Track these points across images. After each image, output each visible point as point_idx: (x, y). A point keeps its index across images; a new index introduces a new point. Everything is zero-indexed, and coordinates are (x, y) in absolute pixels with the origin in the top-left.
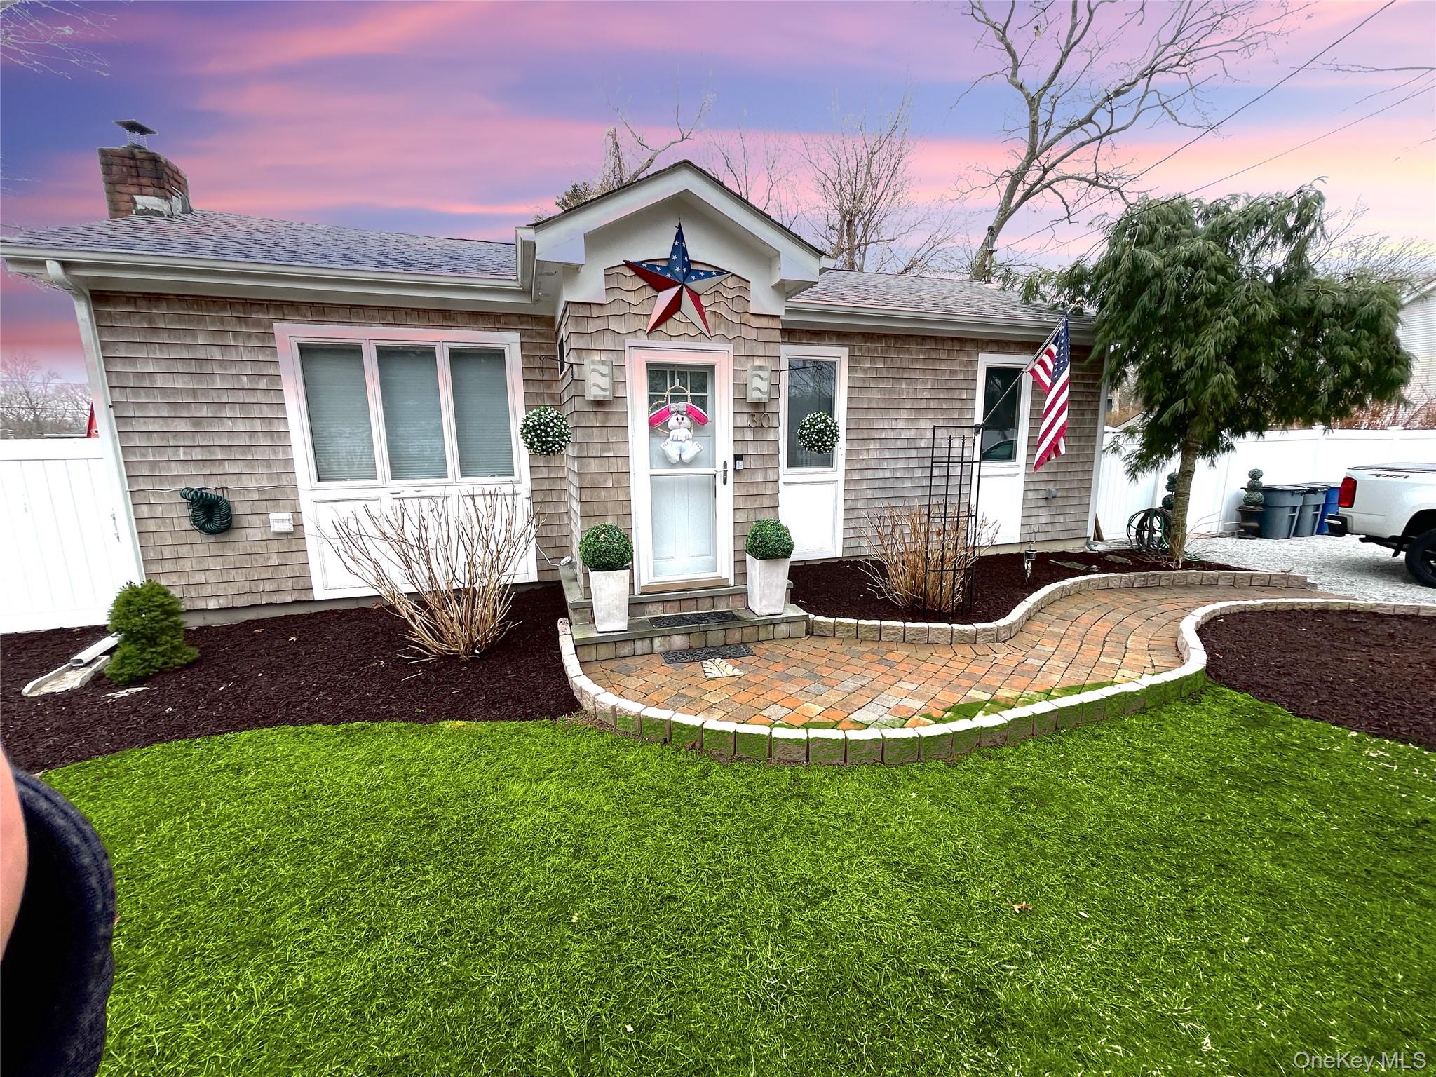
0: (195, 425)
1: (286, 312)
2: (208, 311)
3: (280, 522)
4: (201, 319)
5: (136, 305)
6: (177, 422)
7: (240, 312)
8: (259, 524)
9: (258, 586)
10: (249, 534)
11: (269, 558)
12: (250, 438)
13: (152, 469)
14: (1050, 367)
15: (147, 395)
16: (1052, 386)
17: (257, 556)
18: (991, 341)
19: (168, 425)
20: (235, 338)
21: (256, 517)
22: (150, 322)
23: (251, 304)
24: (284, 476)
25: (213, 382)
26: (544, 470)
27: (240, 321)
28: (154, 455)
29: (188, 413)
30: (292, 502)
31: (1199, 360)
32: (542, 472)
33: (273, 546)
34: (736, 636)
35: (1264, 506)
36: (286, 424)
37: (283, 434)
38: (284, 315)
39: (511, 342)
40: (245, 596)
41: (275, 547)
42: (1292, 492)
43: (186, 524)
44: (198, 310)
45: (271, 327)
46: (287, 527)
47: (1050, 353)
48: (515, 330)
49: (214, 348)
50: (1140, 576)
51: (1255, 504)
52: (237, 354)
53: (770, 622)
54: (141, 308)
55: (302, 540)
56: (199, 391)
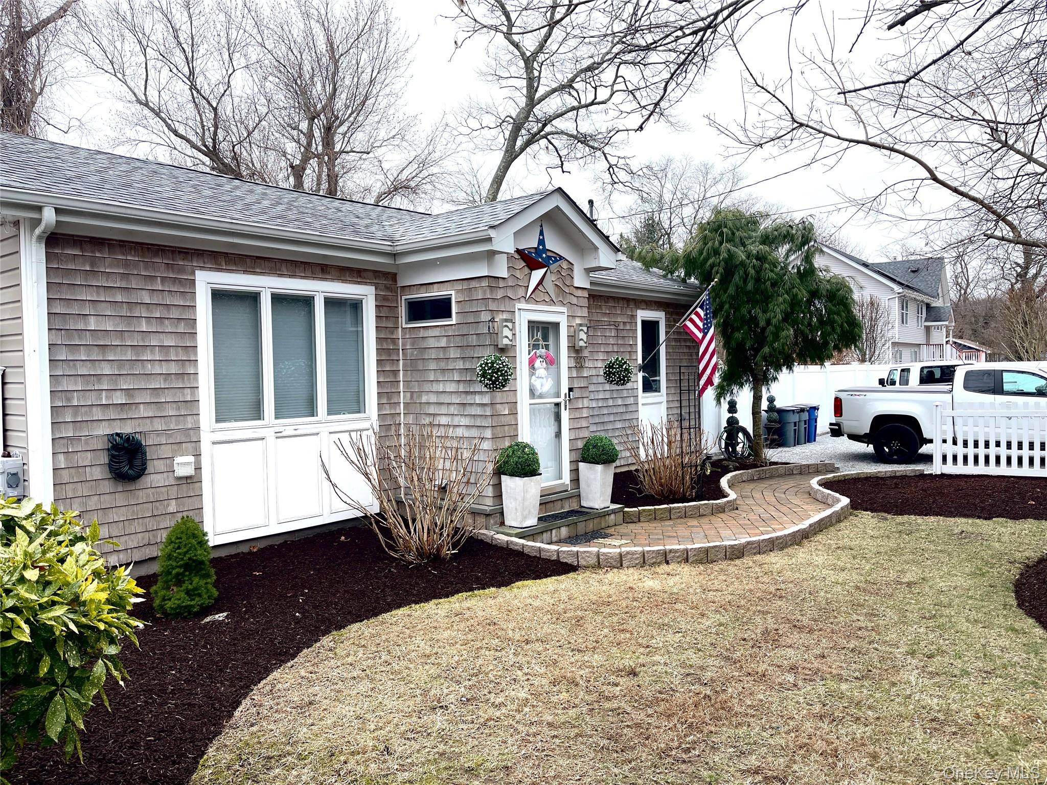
0: (119, 368)
1: (206, 260)
2: (143, 256)
3: (183, 465)
4: (135, 265)
5: (82, 250)
6: (103, 364)
7: (169, 259)
8: (163, 469)
9: (155, 537)
10: (155, 479)
11: (168, 505)
12: (165, 380)
13: (75, 414)
14: (701, 324)
15: (80, 338)
16: (704, 337)
17: (158, 504)
18: (643, 301)
19: (95, 368)
20: (163, 283)
21: (161, 462)
22: (92, 265)
23: (179, 252)
24: (189, 418)
25: (140, 325)
26: (387, 406)
27: (168, 268)
28: (78, 400)
29: (115, 355)
30: (193, 444)
31: (774, 321)
32: (385, 409)
33: (173, 492)
34: (591, 526)
35: (779, 422)
36: (196, 367)
37: (192, 376)
38: (204, 263)
39: (366, 293)
40: (143, 549)
41: (175, 494)
42: (793, 411)
43: (98, 473)
44: (134, 256)
45: (194, 274)
46: (189, 471)
47: (698, 315)
48: (371, 284)
49: (144, 292)
50: (757, 471)
51: (774, 421)
52: (163, 299)
53: (605, 514)
54: (86, 251)
55: (198, 484)
56: (126, 334)
